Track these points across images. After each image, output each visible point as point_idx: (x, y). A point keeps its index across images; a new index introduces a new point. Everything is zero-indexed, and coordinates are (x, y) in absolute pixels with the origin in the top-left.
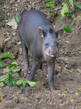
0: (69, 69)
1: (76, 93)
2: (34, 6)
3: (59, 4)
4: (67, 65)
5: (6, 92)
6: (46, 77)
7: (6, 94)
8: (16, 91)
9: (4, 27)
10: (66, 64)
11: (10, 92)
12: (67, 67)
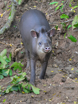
0: (72, 79)
1: (75, 102)
2: (49, 17)
3: (73, 16)
4: (71, 75)
5: (10, 100)
6: (50, 86)
7: (10, 102)
8: (19, 99)
9: (19, 38)
10: (70, 73)
11: (13, 100)
12: (71, 77)
